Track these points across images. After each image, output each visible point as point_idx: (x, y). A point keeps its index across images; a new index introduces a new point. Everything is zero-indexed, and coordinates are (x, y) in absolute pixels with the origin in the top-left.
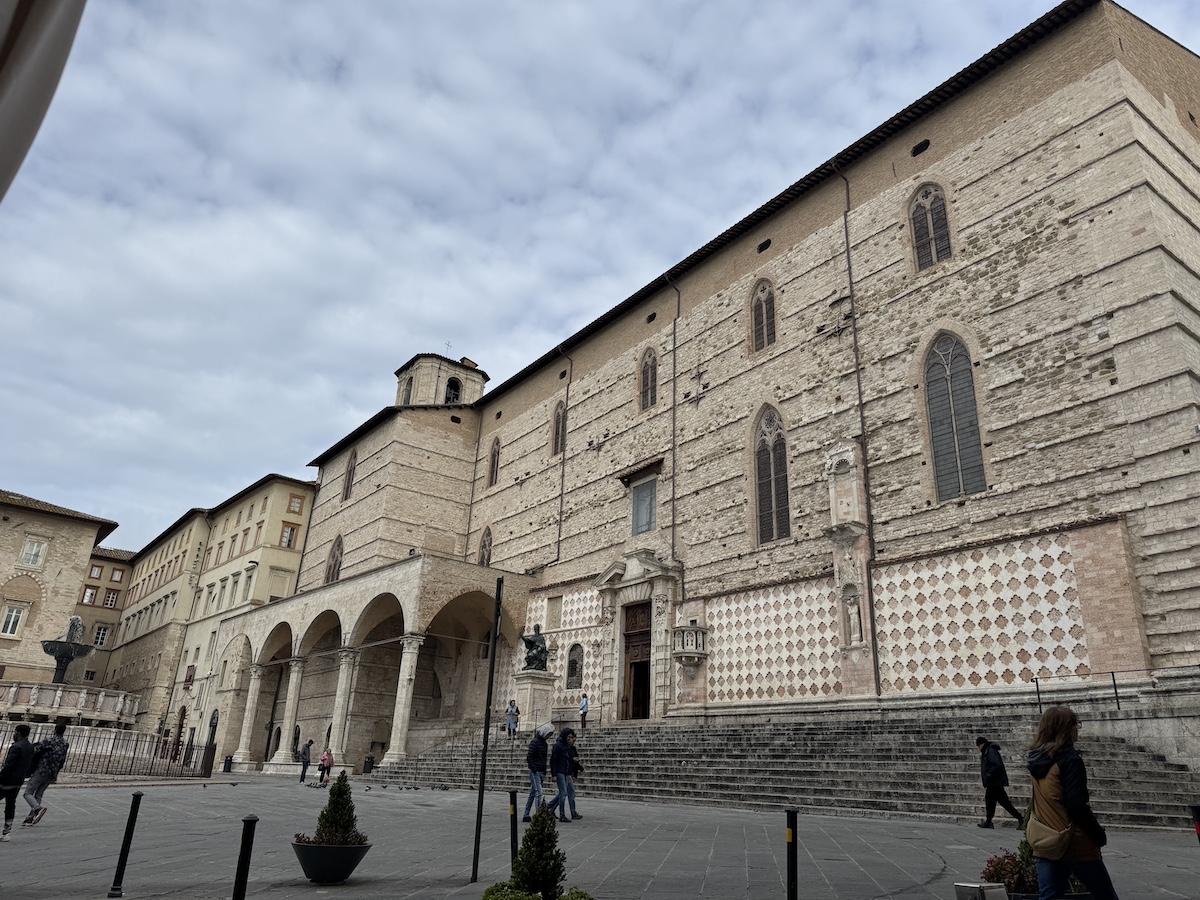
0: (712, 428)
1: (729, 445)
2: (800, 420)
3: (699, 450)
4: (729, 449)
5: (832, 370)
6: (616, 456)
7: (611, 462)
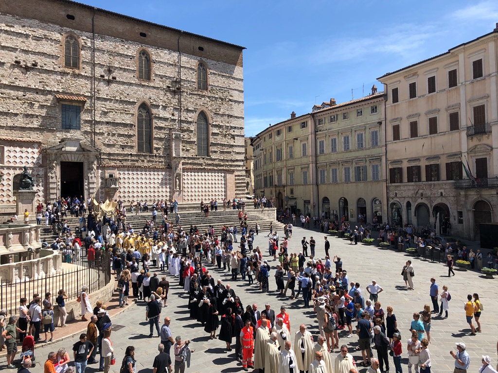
0: (117, 98)
1: (126, 110)
2: (159, 115)
3: (109, 105)
4: (126, 111)
5: (171, 103)
6: (46, 81)
7: (40, 82)
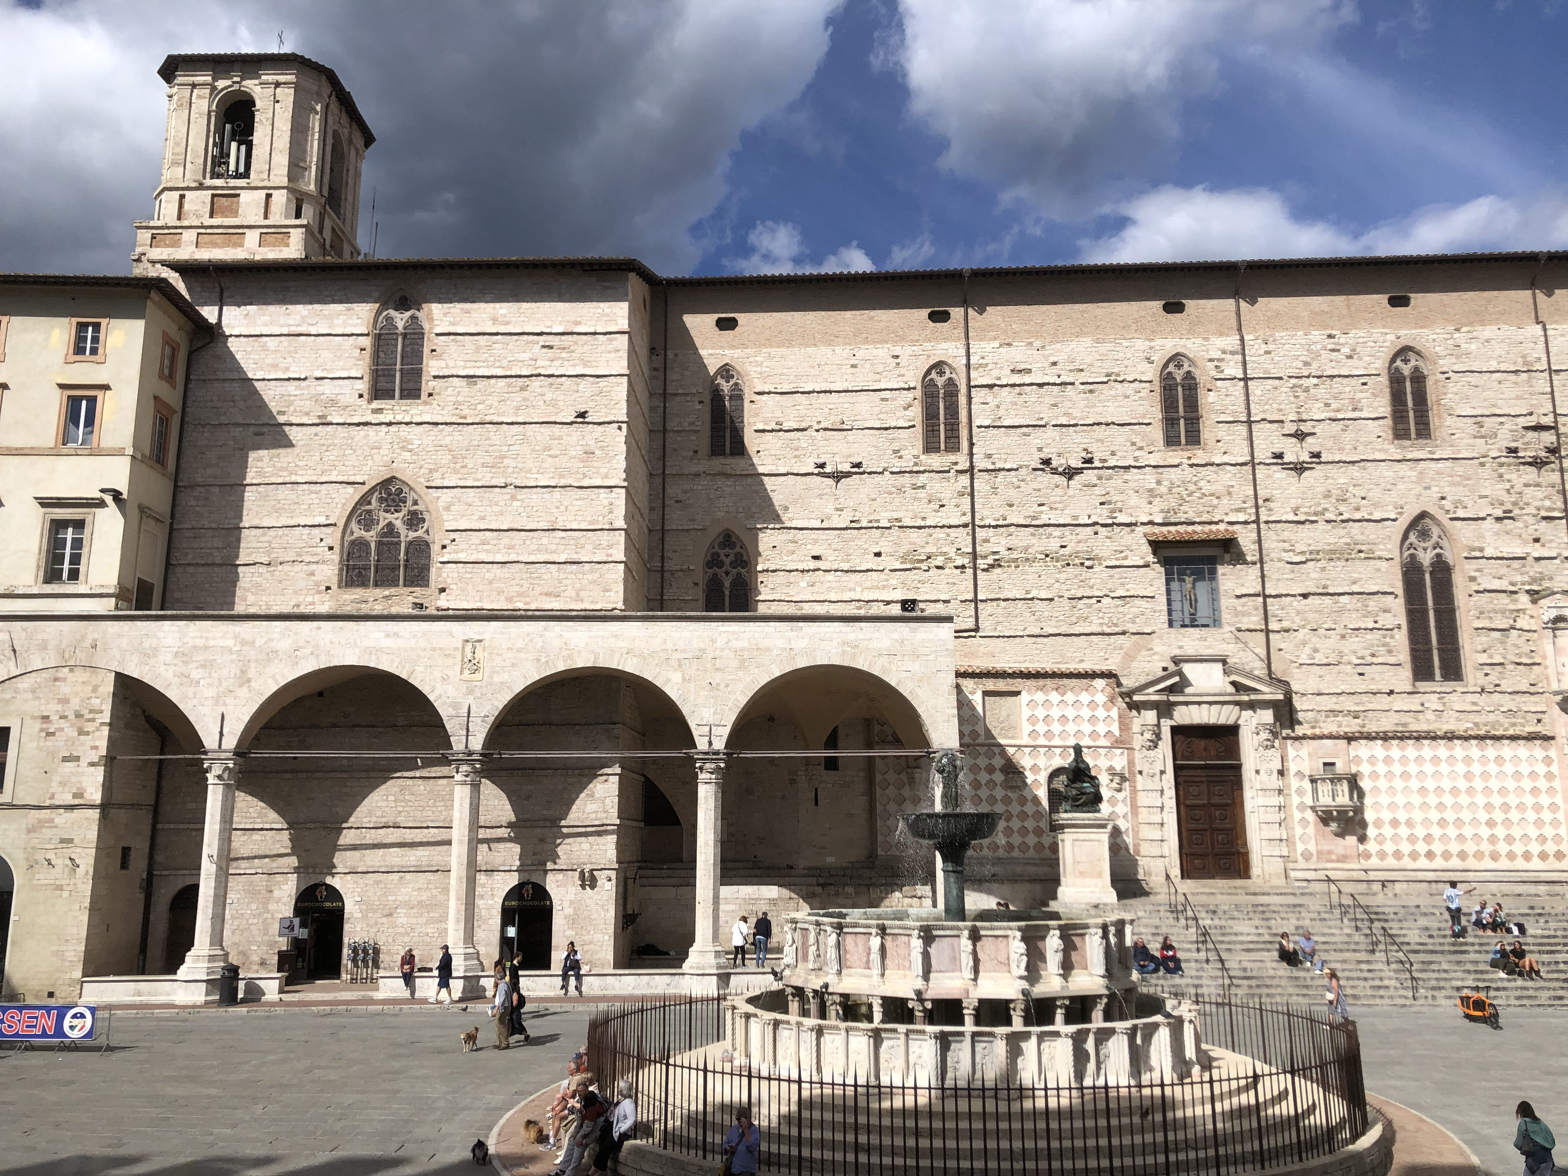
0: (1330, 516)
1: (1363, 548)
2: (1481, 550)
3: (1304, 538)
4: (1360, 551)
5: (1528, 504)
6: (1115, 499)
7: (1102, 504)
